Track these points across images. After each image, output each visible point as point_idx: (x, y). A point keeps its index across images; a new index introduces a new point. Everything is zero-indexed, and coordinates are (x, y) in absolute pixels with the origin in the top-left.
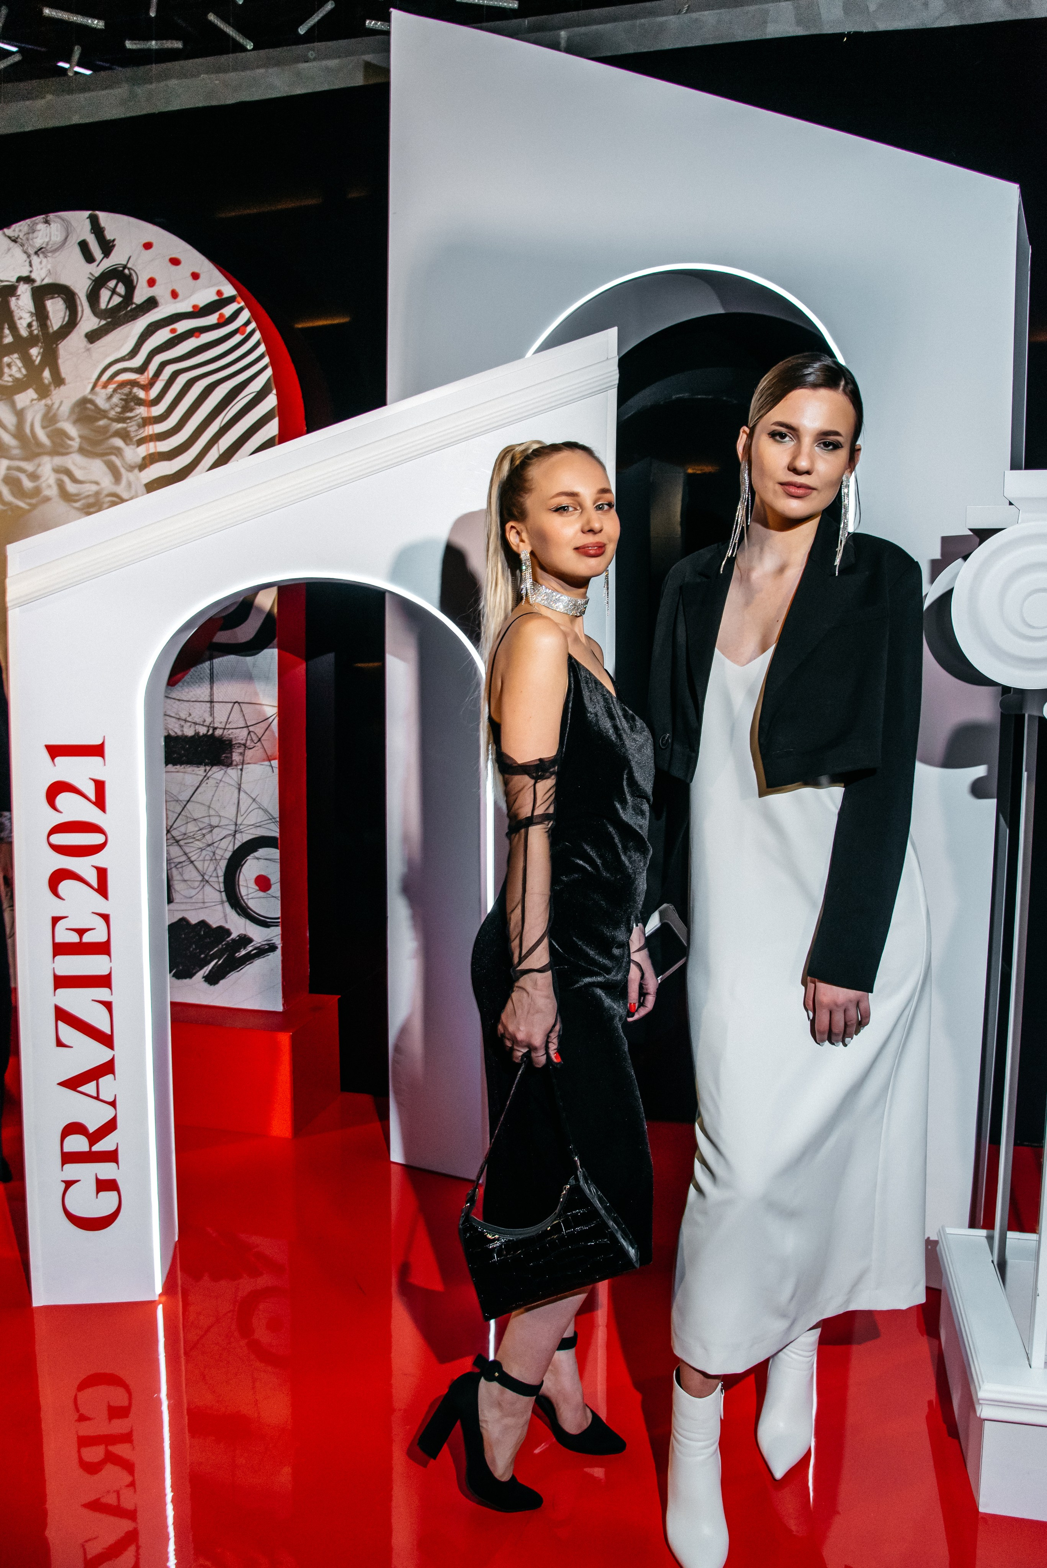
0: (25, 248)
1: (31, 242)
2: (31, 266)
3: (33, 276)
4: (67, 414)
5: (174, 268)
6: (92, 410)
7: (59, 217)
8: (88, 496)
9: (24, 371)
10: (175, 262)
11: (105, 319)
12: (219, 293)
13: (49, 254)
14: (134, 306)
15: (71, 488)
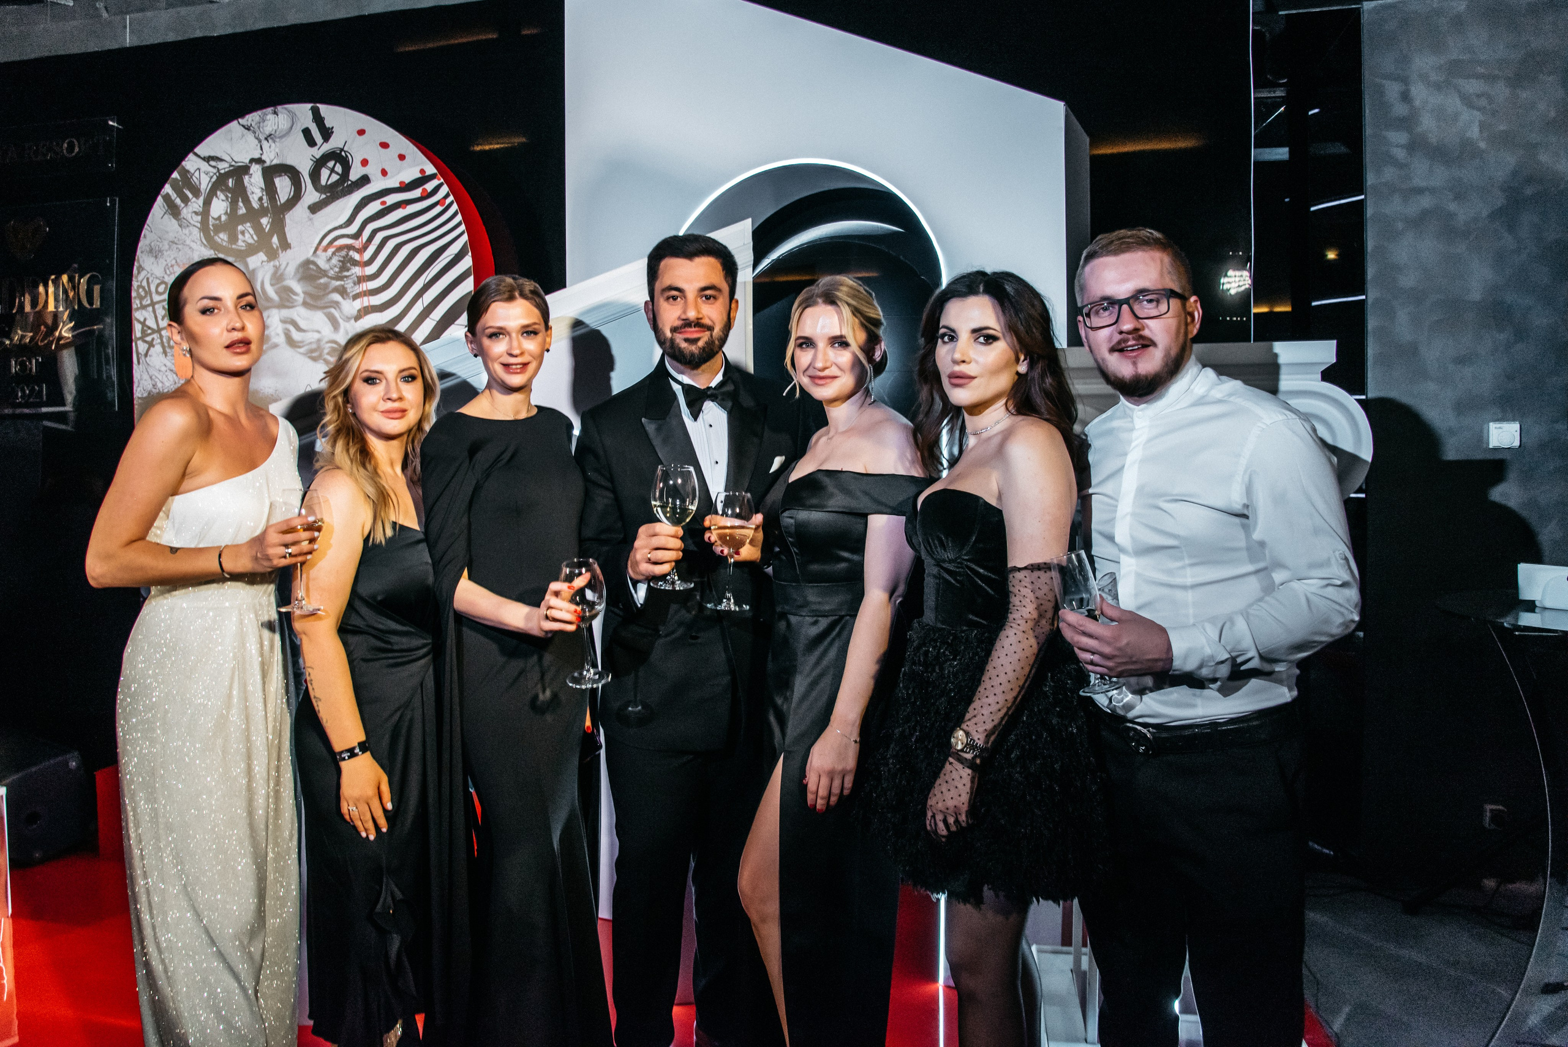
0: (257, 135)
1: (261, 129)
2: (262, 149)
3: (264, 158)
4: (293, 274)
5: (383, 150)
6: (313, 270)
7: (286, 109)
8: (311, 343)
9: (255, 237)
10: (384, 145)
11: (325, 194)
12: (422, 171)
13: (278, 140)
14: (349, 182)
15: (296, 336)
